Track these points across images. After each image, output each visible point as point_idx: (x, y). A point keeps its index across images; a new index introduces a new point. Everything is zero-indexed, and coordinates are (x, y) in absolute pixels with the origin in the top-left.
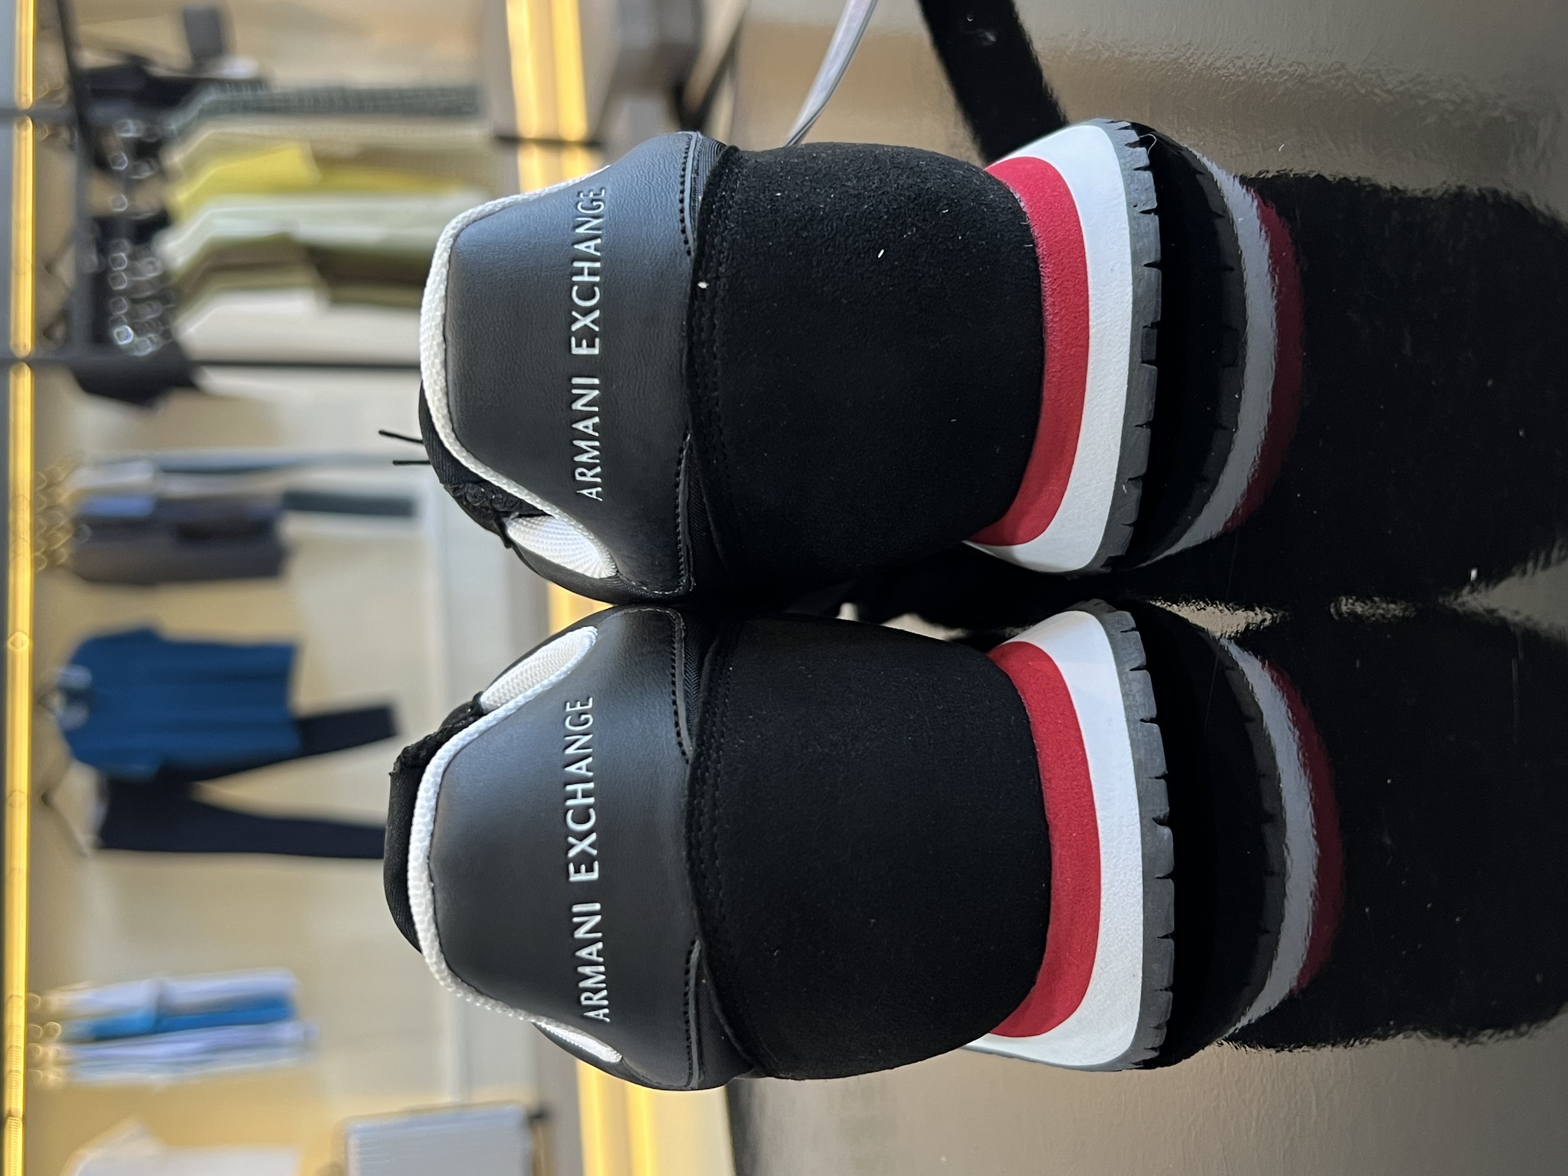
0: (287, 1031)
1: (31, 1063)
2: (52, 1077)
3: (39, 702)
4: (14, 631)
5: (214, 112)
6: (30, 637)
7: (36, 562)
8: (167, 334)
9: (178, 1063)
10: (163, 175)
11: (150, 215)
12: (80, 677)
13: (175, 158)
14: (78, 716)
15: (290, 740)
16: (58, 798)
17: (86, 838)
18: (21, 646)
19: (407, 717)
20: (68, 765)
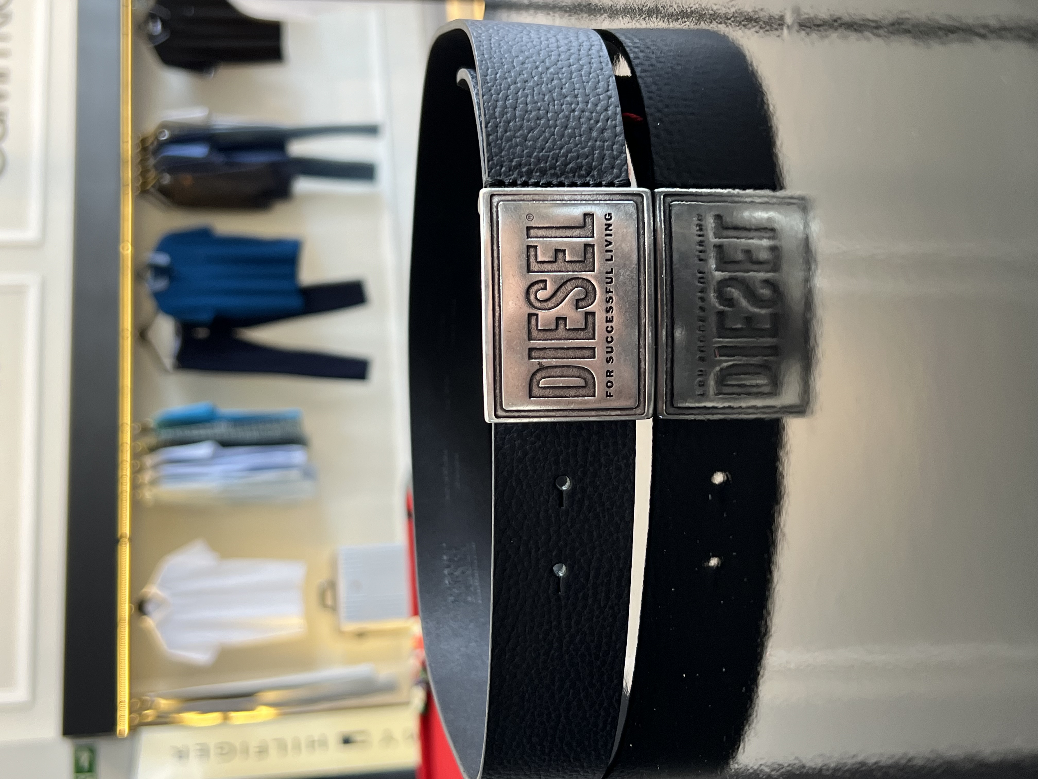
3: (138, 277)
4: (123, 242)
6: (132, 245)
12: (163, 259)
14: (161, 284)
15: (295, 302)
16: (151, 335)
17: (168, 361)
18: (127, 250)
19: (371, 290)
20: (156, 314)
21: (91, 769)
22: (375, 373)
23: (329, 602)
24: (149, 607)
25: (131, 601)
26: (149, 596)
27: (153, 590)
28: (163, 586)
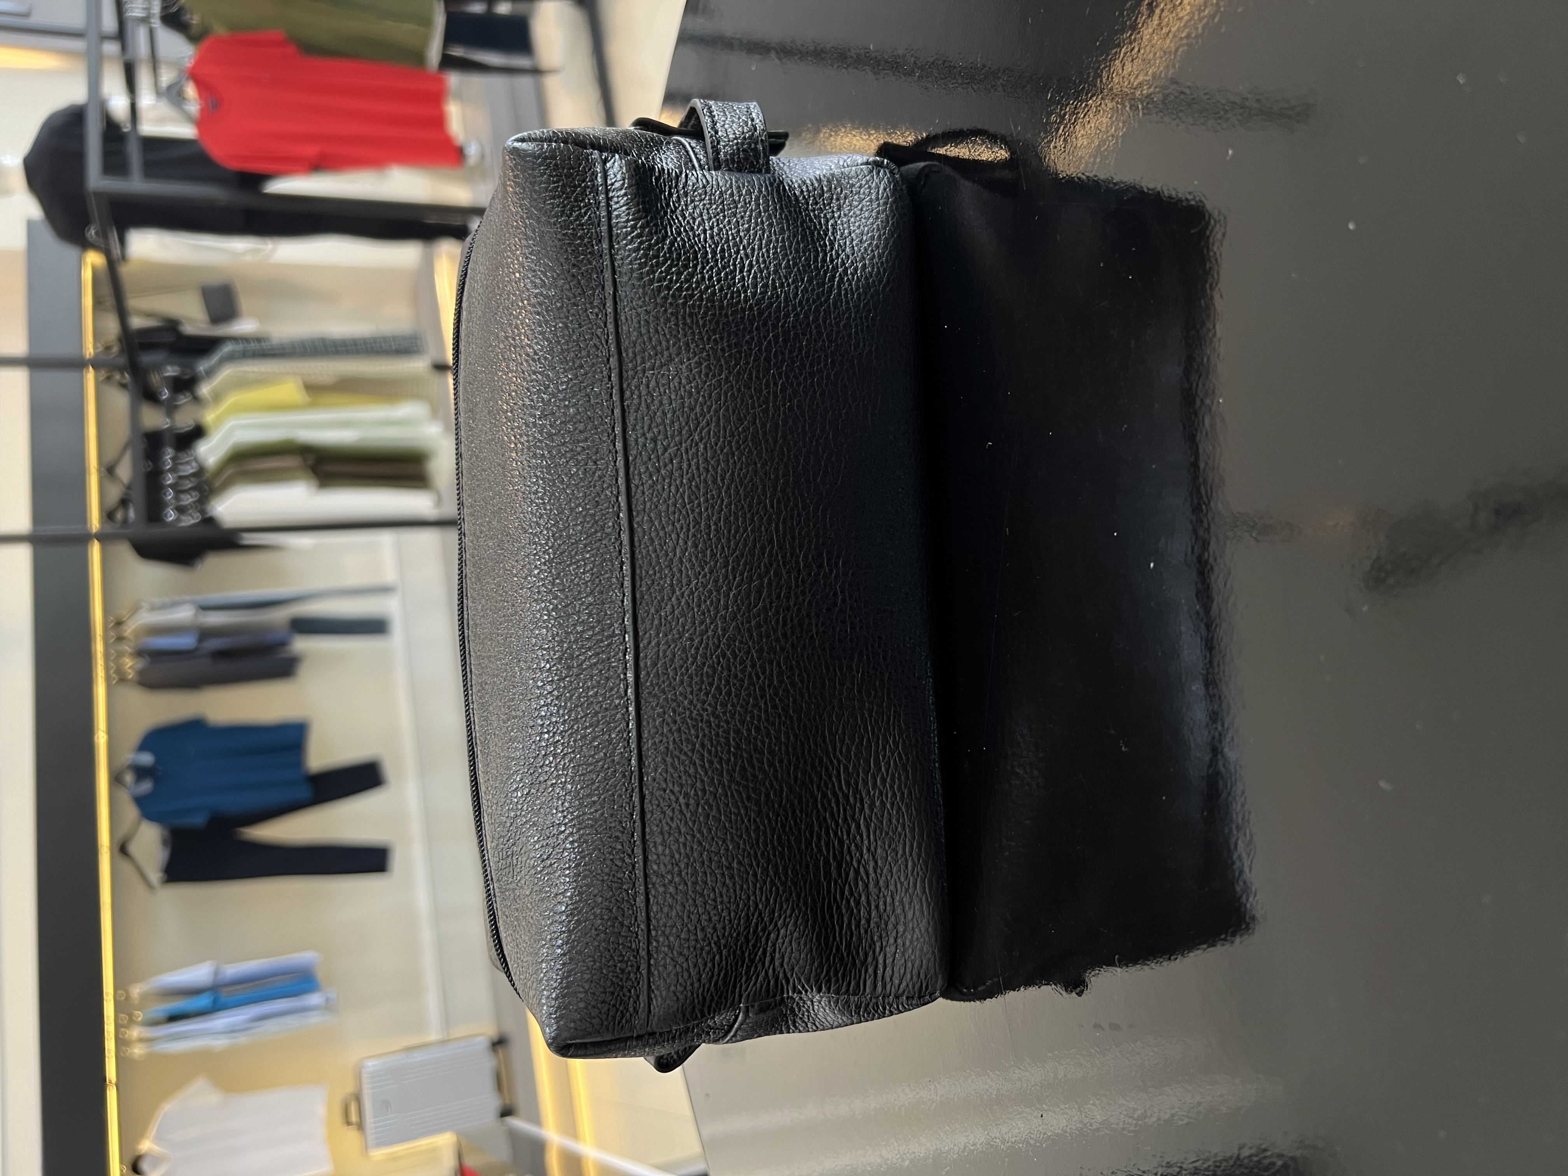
0: (314, 999)
1: (120, 1042)
2: (138, 1051)
3: (116, 779)
4: (98, 730)
5: (231, 358)
6: (107, 734)
7: (108, 679)
8: (203, 512)
9: (232, 1031)
10: (196, 400)
11: (187, 429)
12: (147, 759)
13: (205, 390)
14: (146, 786)
15: (305, 793)
16: (133, 848)
17: (155, 875)
19: (389, 770)
20: (139, 824)
22: (396, 861)
23: (354, 1118)
24: (144, 1166)
25: (121, 1162)
26: (143, 1152)
27: (146, 1146)
28: (158, 1139)
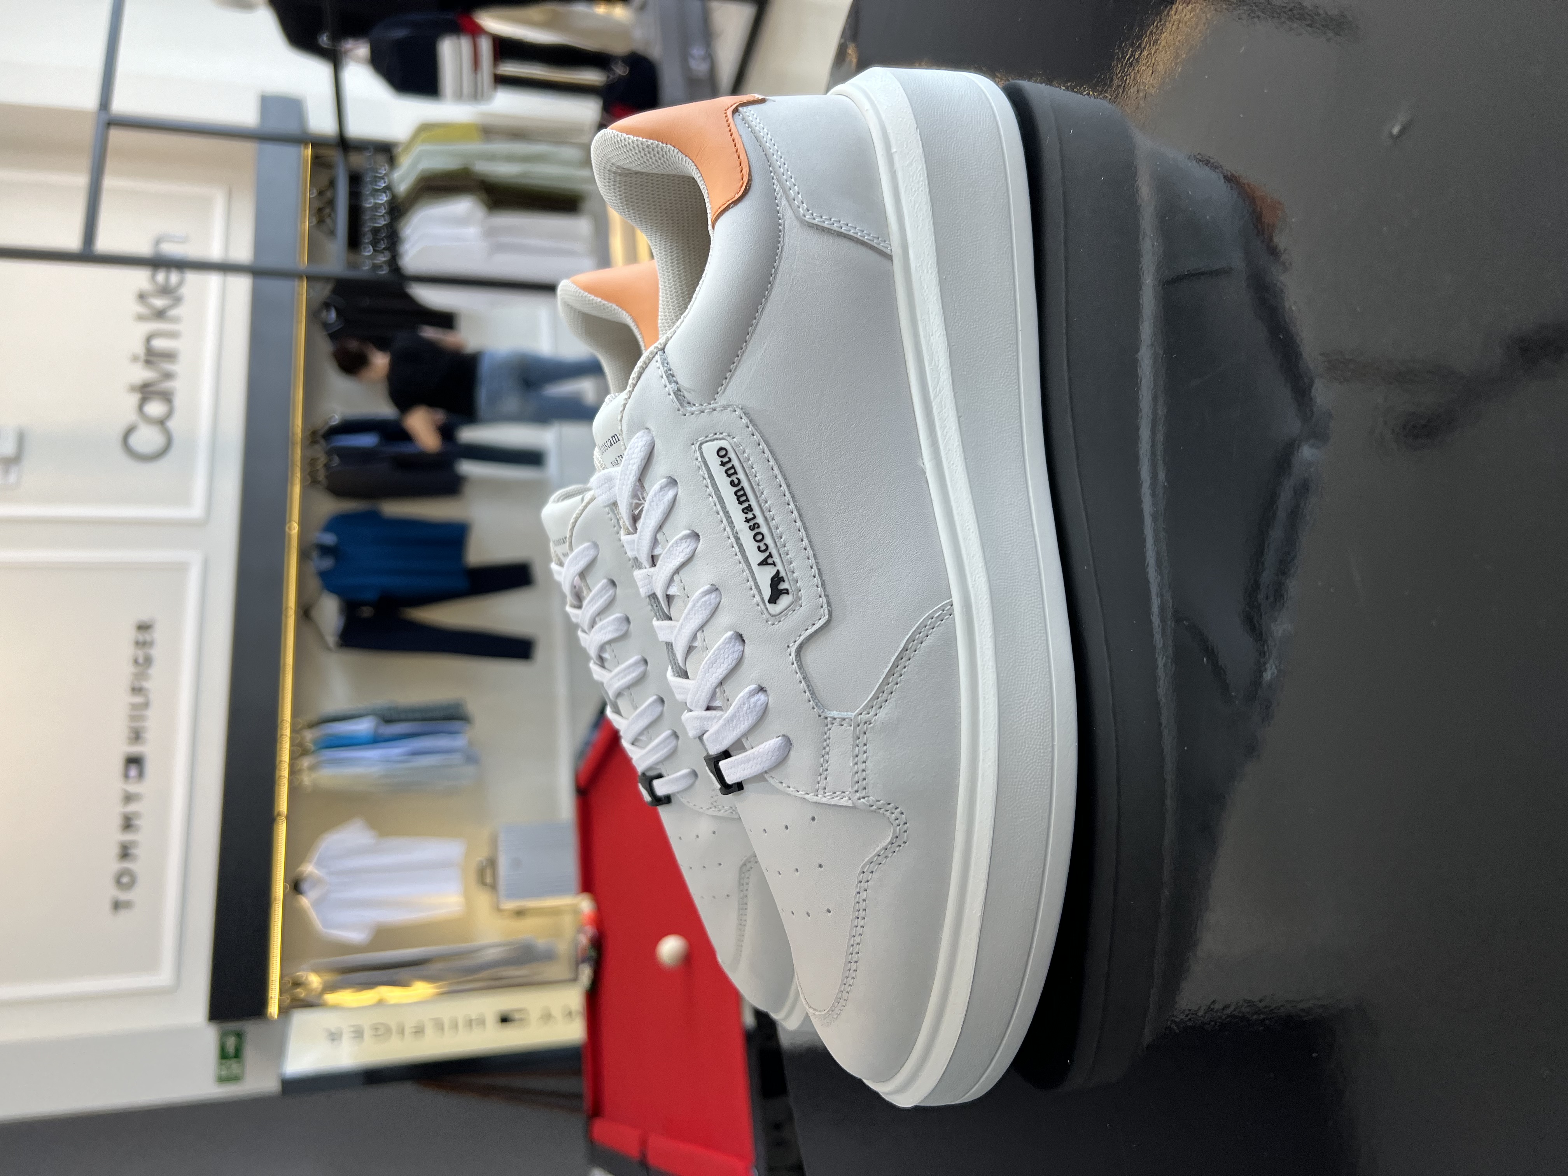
2: (306, 780)
3: (304, 556)
4: (290, 521)
6: (298, 525)
7: (303, 480)
12: (329, 539)
14: (327, 563)
15: (463, 583)
16: (315, 613)
17: (331, 639)
18: (294, 529)
19: (537, 573)
20: (320, 593)
21: (238, 1054)
23: (488, 880)
24: (305, 886)
25: (285, 881)
26: (305, 875)
27: (309, 869)
28: (319, 864)
